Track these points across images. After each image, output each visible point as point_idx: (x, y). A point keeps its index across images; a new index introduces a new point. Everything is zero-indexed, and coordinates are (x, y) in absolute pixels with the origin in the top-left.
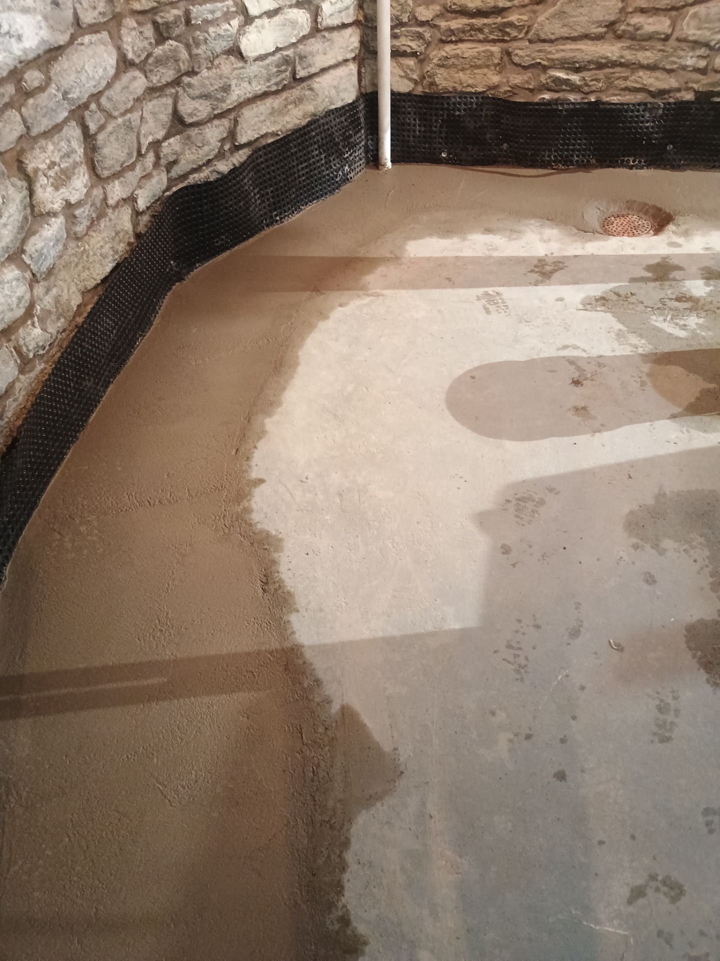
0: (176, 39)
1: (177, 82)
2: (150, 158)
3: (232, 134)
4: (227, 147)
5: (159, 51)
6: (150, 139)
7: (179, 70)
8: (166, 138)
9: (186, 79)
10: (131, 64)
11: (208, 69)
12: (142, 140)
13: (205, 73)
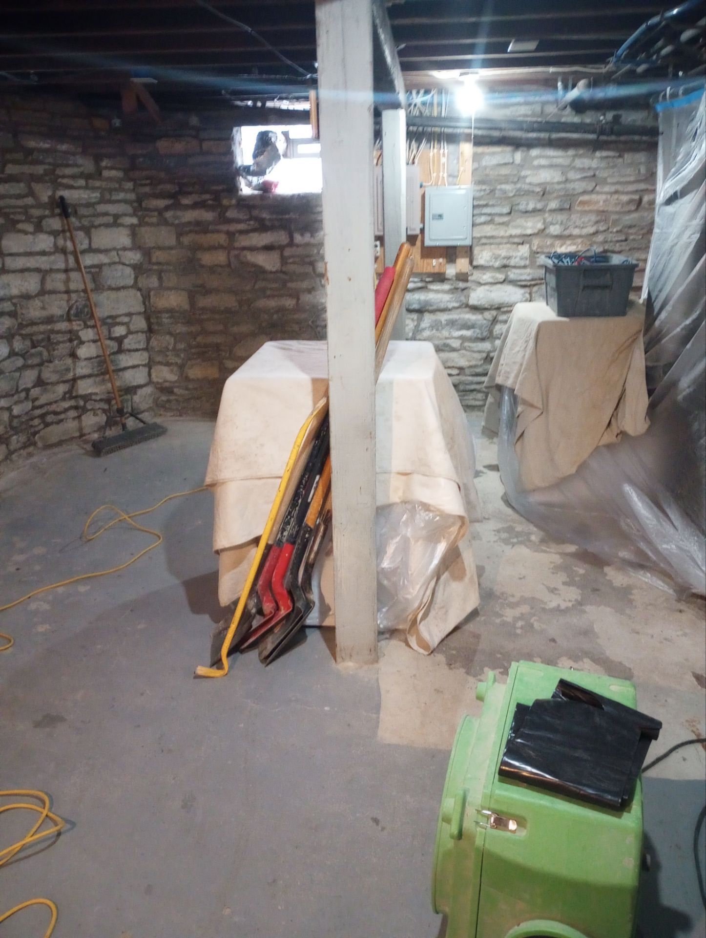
0: (43, 347)
1: (41, 365)
2: (23, 395)
3: (70, 392)
4: (67, 396)
5: (33, 351)
6: (24, 387)
7: (42, 359)
8: (34, 387)
9: (46, 364)
10: (17, 354)
11: (59, 361)
12: (20, 385)
13: (57, 362)
